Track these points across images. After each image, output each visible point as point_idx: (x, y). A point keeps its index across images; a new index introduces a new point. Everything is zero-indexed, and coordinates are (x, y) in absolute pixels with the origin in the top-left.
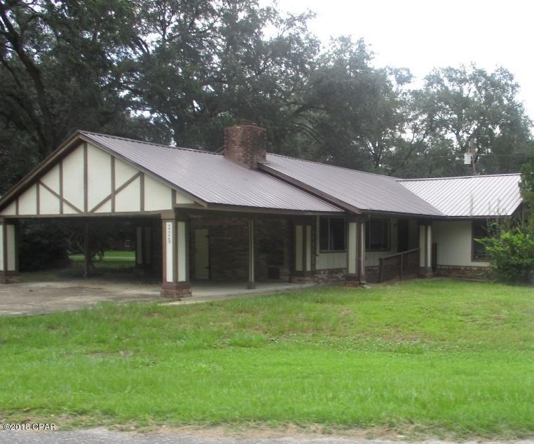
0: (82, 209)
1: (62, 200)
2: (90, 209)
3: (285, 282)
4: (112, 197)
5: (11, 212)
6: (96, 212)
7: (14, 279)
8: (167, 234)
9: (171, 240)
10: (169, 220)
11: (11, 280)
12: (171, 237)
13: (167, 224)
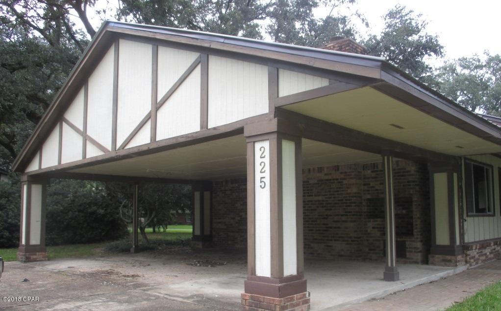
0: (109, 147)
1: (86, 138)
2: (119, 144)
3: (416, 263)
4: (151, 117)
5: (34, 167)
6: (128, 147)
7: (38, 255)
8: (258, 168)
9: (267, 180)
10: (261, 136)
11: (35, 257)
12: (267, 175)
13: (258, 146)
